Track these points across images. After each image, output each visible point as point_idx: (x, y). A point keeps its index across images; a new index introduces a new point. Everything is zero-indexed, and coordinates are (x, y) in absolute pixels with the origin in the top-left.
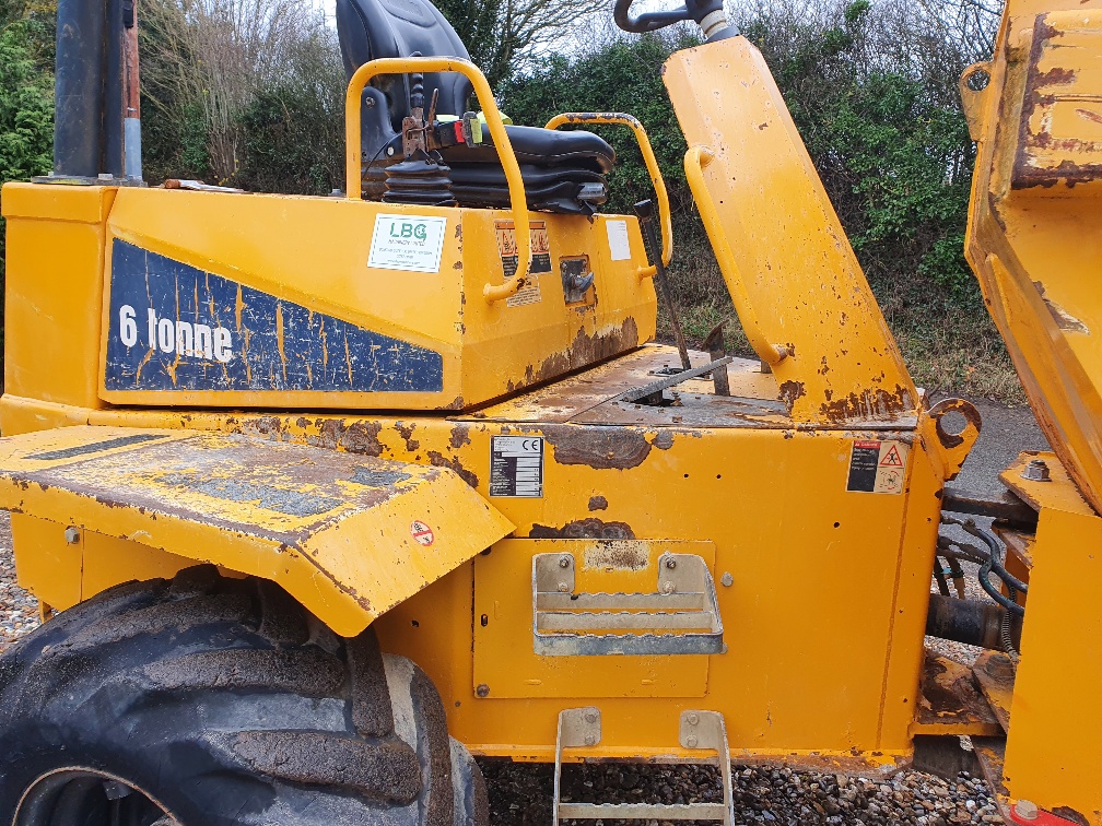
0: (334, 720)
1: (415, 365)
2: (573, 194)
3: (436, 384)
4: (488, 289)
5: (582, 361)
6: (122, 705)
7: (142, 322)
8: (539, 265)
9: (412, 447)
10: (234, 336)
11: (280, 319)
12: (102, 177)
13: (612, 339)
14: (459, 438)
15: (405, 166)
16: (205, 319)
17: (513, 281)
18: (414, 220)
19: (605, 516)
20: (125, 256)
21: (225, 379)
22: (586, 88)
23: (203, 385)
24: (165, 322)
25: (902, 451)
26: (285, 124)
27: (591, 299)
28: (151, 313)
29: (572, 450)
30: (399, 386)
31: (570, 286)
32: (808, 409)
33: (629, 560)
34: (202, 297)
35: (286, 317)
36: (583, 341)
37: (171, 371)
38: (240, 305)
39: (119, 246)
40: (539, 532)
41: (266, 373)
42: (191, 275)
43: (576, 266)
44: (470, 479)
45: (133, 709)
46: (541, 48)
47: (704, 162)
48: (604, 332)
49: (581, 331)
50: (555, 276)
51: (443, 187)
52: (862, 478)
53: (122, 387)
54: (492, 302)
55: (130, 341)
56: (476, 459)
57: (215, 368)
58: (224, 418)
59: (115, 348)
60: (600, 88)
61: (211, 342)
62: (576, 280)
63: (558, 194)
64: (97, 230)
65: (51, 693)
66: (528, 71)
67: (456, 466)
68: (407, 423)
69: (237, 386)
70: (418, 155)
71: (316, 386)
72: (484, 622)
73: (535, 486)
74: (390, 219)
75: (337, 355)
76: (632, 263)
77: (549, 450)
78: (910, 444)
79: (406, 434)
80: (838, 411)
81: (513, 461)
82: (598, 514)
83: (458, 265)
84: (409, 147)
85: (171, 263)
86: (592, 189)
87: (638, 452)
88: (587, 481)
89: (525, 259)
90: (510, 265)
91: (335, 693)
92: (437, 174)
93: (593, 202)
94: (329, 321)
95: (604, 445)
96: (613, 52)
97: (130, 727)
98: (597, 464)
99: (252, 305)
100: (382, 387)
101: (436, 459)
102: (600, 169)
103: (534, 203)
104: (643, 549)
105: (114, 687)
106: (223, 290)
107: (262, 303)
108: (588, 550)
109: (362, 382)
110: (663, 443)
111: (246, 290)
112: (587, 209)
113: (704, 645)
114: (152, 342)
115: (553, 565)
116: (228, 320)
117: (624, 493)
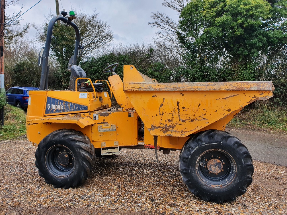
0: (81, 137)
1: (85, 107)
2: (100, 90)
3: (87, 109)
4: (92, 100)
5: (102, 108)
6: (62, 137)
7: (51, 106)
8: (97, 97)
9: (85, 116)
10: (63, 106)
11: (69, 104)
12: (45, 90)
13: (105, 106)
14: (90, 114)
15: (82, 88)
16: (59, 104)
17: (94, 99)
18: (84, 93)
19: (105, 121)
20: (48, 99)
21: (62, 111)
22: (99, 64)
23: (59, 112)
24: (54, 105)
25: (133, 113)
26: (25, 71)
27: (102, 101)
28: (52, 105)
29: (101, 115)
30: (83, 110)
31: (100, 100)
32: (124, 110)
33: (108, 125)
34: (59, 102)
35: (70, 104)
36: (102, 106)
37: (55, 111)
38: (64, 103)
39: (48, 97)
40: (98, 123)
41: (67, 110)
42: (57, 100)
43: (100, 97)
44: (91, 118)
45: (63, 137)
46: (89, 55)
47: (112, 87)
48: (104, 105)
49: (102, 105)
50: (98, 99)
51: (86, 90)
52: (130, 116)
53: (47, 114)
54: (92, 101)
55: (49, 108)
56: (92, 116)
57: (61, 110)
58: (62, 115)
59: (47, 109)
60: (102, 64)
61: (60, 107)
62: (101, 99)
63: (98, 90)
64: (45, 96)
65: (53, 138)
66: (86, 60)
67: (90, 117)
68: (84, 113)
69: (63, 112)
70: (83, 87)
71: (73, 111)
72: (93, 133)
73: (98, 119)
74: (81, 93)
75: (76, 107)
76: (107, 97)
77: (99, 115)
78: (134, 112)
79: (84, 114)
80: (127, 110)
81: (95, 116)
82: (104, 121)
83: (89, 97)
84: (82, 86)
85: (55, 99)
86: (102, 89)
87: (108, 114)
88: (103, 118)
89: (96, 97)
90: (94, 97)
91: (81, 135)
92: (86, 89)
93: (102, 90)
94: (75, 104)
95: (105, 114)
96: (105, 57)
97: (63, 138)
98: (104, 116)
99: (65, 103)
100: (81, 110)
101: (87, 117)
102: (103, 87)
103: (96, 91)
104: (109, 124)
105: (61, 135)
106: (62, 102)
107: (67, 103)
108: (104, 125)
109: (79, 110)
110: (110, 113)
111: (65, 101)
112: (101, 91)
113: (114, 130)
114: (52, 108)
115: (100, 127)
116: (62, 105)
117: (107, 119)
